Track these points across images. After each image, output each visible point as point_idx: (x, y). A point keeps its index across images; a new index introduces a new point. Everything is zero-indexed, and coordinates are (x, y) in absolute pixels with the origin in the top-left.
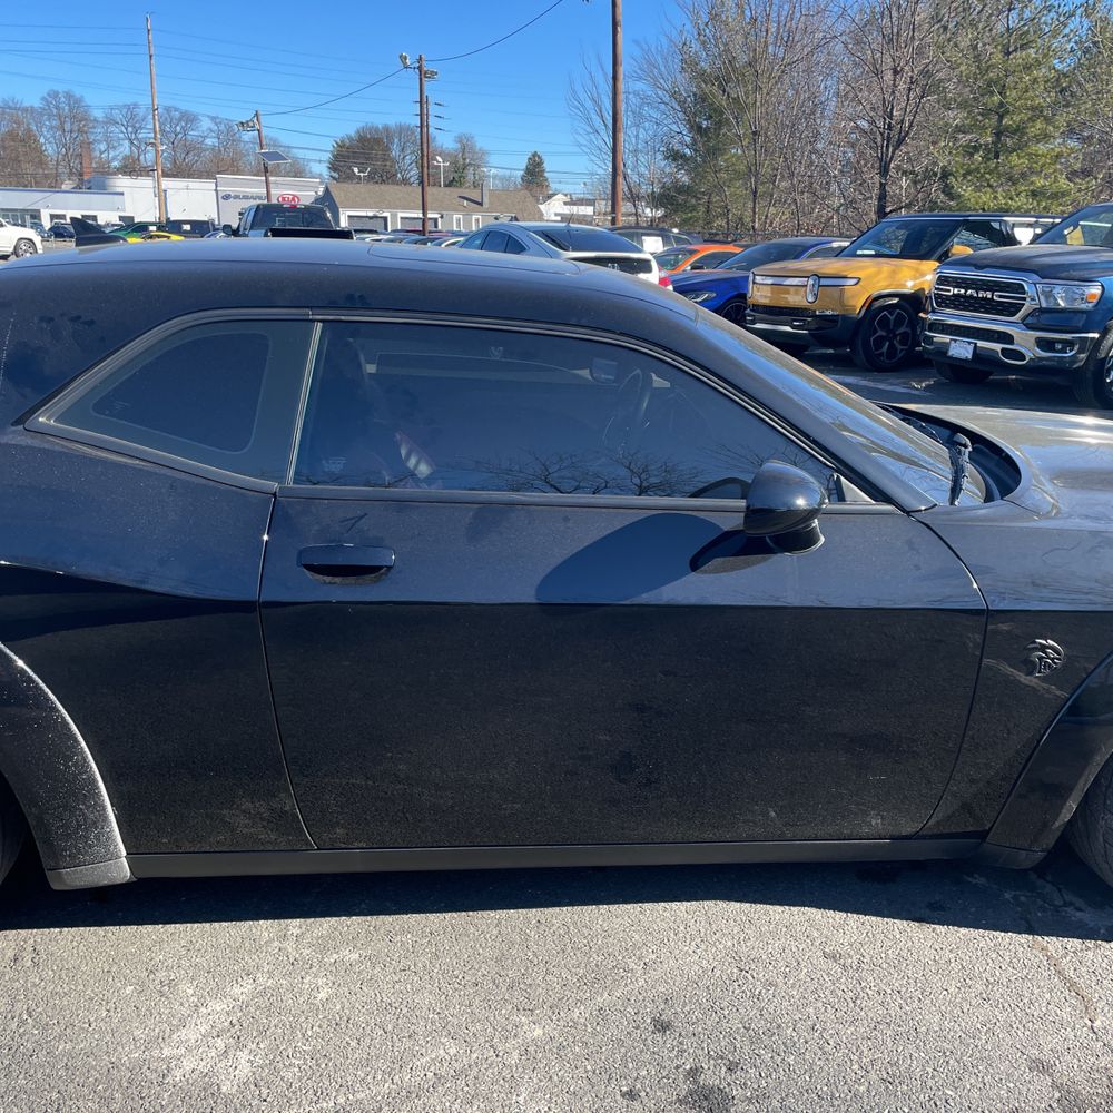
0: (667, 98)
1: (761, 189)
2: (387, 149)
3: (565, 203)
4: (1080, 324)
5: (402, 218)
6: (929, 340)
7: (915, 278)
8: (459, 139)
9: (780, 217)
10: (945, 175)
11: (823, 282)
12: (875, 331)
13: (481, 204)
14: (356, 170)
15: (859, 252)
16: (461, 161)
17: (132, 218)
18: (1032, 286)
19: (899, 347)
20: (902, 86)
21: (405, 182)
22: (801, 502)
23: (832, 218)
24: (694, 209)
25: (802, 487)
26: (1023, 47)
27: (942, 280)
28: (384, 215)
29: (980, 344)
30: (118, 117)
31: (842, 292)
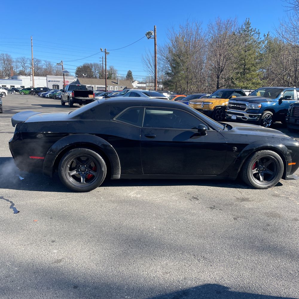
0: (165, 58)
1: (189, 81)
2: (91, 69)
3: (138, 83)
4: (258, 112)
5: (97, 87)
6: (227, 115)
7: (224, 103)
8: (110, 67)
9: (193, 88)
10: (232, 79)
11: (205, 103)
12: (216, 114)
13: (117, 84)
14: (83, 75)
15: (212, 97)
16: (110, 73)
17: (24, 86)
18: (247, 104)
19: (222, 117)
20: (222, 58)
21: (96, 78)
22: (204, 129)
23: (206, 88)
24: (173, 86)
25: (204, 127)
26: (249, 50)
27: (230, 103)
28: (92, 86)
29: (238, 116)
30: (20, 60)
31: (209, 105)
